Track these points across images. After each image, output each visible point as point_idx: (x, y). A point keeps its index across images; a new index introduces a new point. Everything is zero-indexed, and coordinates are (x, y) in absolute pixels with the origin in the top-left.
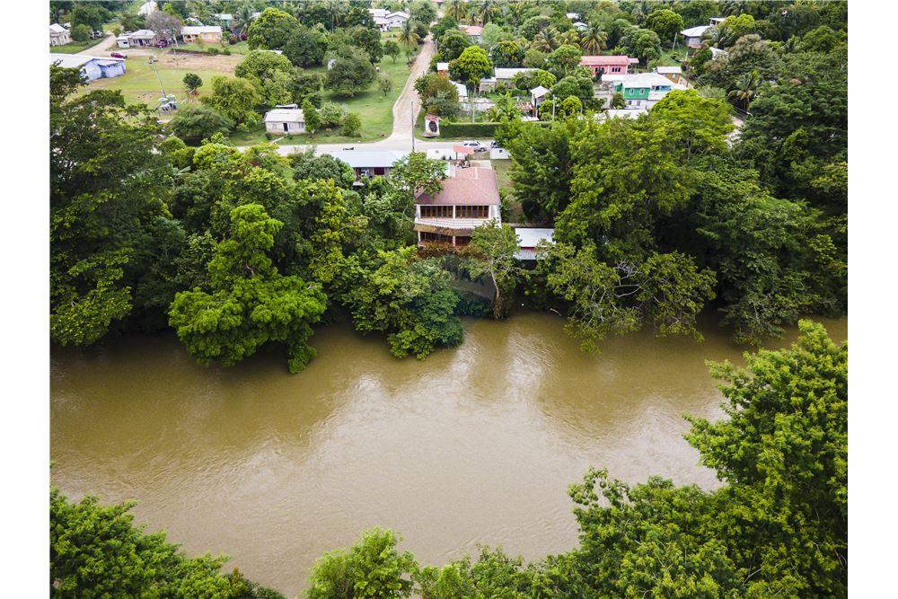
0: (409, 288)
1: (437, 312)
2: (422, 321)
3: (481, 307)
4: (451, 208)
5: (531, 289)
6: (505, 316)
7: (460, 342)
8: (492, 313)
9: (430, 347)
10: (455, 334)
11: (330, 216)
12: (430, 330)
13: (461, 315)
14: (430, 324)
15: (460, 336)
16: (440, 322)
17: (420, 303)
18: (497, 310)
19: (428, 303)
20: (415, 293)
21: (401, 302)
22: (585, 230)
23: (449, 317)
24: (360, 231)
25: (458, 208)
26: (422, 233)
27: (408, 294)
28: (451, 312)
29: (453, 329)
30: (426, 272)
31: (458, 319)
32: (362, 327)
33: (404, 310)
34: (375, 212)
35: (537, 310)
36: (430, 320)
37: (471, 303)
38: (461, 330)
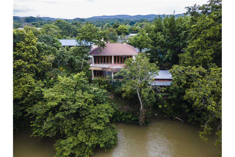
0: (75, 101)
1: (96, 121)
2: (84, 128)
3: (130, 116)
4: (111, 57)
5: (163, 105)
6: (146, 124)
7: (115, 145)
8: (138, 120)
9: (90, 151)
10: (111, 139)
11: (24, 51)
12: (90, 137)
13: (117, 122)
14: (90, 131)
15: (116, 140)
16: (99, 130)
17: (83, 113)
18: (142, 119)
19: (90, 114)
20: (79, 105)
21: (67, 113)
22: (212, 56)
23: (107, 125)
24: (48, 64)
25: (115, 57)
26: (95, 71)
27: (73, 106)
28: (108, 121)
29: (109, 134)
30: (91, 91)
31: (114, 125)
32: (36, 134)
33: (70, 119)
34: (63, 56)
35: (166, 118)
36: (89, 128)
37: (123, 114)
38: (115, 135)
